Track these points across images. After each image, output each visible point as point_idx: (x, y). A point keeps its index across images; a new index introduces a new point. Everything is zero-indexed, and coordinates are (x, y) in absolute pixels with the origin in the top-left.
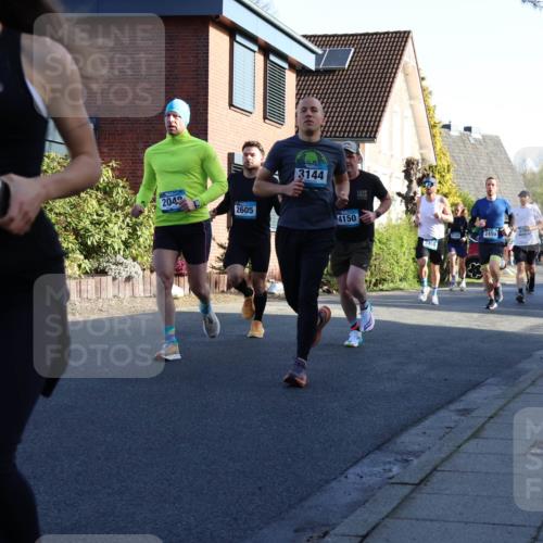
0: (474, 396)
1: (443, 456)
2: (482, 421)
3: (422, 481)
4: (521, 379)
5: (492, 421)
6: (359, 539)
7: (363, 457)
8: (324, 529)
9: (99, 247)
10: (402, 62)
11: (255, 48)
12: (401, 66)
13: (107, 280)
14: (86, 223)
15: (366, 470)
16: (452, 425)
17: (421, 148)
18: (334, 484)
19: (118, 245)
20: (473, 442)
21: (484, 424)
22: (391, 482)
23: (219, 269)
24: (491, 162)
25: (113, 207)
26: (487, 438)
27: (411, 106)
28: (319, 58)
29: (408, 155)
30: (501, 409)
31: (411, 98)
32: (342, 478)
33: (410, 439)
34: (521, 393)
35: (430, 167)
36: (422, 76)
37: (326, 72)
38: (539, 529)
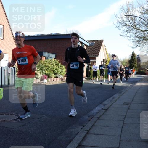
0: (115, 96)
1: (110, 105)
3: (108, 109)
7: (98, 105)
8: (93, 116)
9: (57, 73)
10: (102, 44)
11: (80, 43)
13: (58, 78)
14: (55, 70)
16: (112, 100)
17: (105, 57)
18: (94, 109)
19: (59, 73)
20: (115, 103)
21: (116, 100)
22: (103, 109)
25: (59, 67)
26: (117, 102)
27: (104, 51)
28: (89, 44)
29: (103, 58)
30: (119, 98)
33: (105, 102)
34: (122, 95)
35: (107, 60)
36: (105, 46)
37: (91, 46)
38: (125, 116)
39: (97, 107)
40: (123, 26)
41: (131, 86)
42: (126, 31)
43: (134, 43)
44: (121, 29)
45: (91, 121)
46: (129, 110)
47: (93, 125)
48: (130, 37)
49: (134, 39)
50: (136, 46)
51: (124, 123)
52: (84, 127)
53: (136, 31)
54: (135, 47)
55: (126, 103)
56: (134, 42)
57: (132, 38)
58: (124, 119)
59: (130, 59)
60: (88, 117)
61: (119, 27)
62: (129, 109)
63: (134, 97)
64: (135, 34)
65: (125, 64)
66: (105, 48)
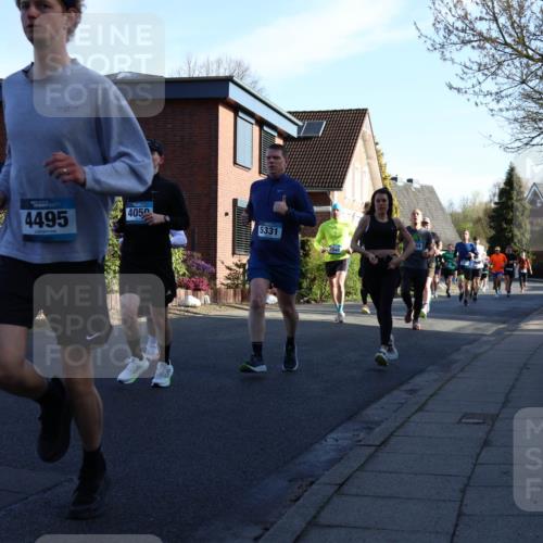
0: (419, 380)
1: (397, 424)
2: (424, 399)
3: (383, 443)
5: (433, 398)
6: (336, 487)
7: (339, 425)
8: (310, 479)
10: (362, 132)
11: (253, 121)
12: (361, 135)
15: (340, 435)
16: (403, 401)
18: (317, 446)
20: (420, 414)
21: (426, 401)
22: (359, 444)
23: (227, 285)
24: (427, 205)
26: (428, 411)
27: (369, 164)
28: (300, 128)
30: (440, 389)
31: (368, 158)
32: (323, 442)
33: (372, 412)
34: (453, 377)
36: (376, 141)
37: (305, 139)
38: (469, 478)
39: (334, 435)
40: (464, 43)
41: (498, 333)
42: (475, 67)
43: (517, 125)
44: (452, 60)
45: (301, 501)
46: (485, 449)
47: (312, 523)
48: (498, 96)
49: (514, 105)
50: (525, 141)
51: (460, 515)
52: (267, 529)
53: (528, 66)
54: (518, 144)
55: (473, 415)
56: (516, 120)
57: (504, 104)
58: (463, 491)
59: (493, 206)
60: (290, 481)
61: (443, 46)
62: (486, 443)
63: (513, 387)
64: (523, 82)
66: (377, 152)
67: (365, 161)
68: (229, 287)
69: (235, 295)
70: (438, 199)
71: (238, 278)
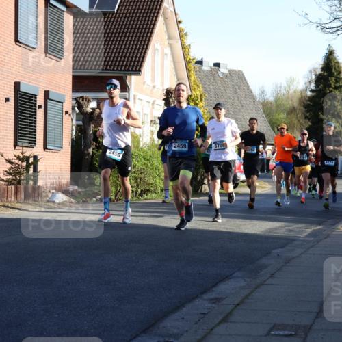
0: (224, 288)
2: (230, 307)
4: (262, 272)
5: (238, 307)
10: (163, 8)
12: (161, 11)
16: (206, 311)
20: (224, 326)
21: (232, 310)
23: (7, 181)
24: (236, 92)
26: (234, 322)
27: (170, 45)
29: (167, 86)
30: (247, 297)
31: (170, 38)
34: (262, 284)
36: (179, 19)
41: (313, 234)
55: (283, 327)
59: (309, 94)
65: (283, 116)
66: (180, 31)
67: (166, 42)
68: (9, 183)
69: (17, 192)
70: (248, 86)
71: (20, 173)
